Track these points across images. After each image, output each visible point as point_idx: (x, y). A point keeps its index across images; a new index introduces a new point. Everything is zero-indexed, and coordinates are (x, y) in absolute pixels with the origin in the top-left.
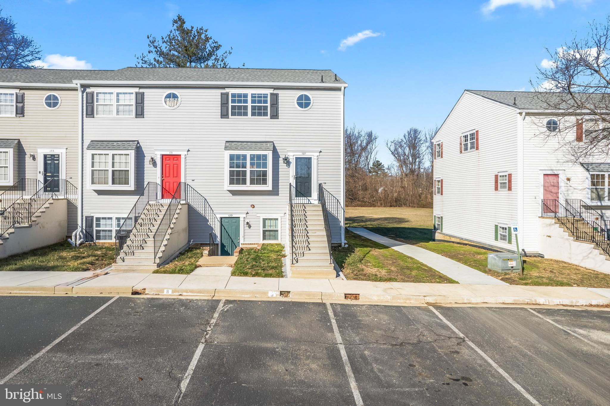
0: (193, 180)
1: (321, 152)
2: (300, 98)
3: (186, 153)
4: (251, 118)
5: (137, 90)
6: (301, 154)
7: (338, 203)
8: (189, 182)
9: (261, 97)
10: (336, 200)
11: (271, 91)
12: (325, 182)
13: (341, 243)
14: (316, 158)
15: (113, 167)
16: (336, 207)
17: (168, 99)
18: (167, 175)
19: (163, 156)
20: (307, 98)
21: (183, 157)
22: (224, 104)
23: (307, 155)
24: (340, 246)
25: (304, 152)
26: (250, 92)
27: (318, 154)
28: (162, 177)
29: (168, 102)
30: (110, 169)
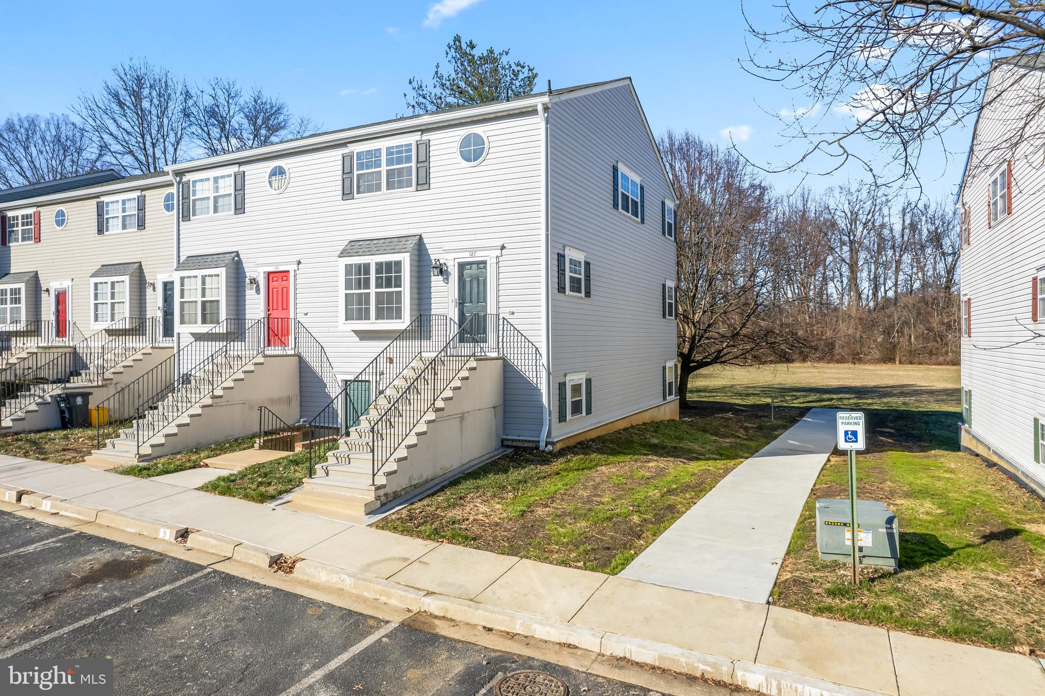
0: (306, 314)
1: (503, 248)
2: (466, 142)
3: (295, 267)
4: (385, 194)
5: (235, 169)
6: (467, 254)
7: (538, 355)
8: (301, 317)
9: (401, 152)
10: (534, 349)
11: (416, 137)
12: (512, 310)
13: (539, 442)
14: (494, 260)
15: (203, 295)
16: (534, 364)
17: (274, 178)
18: (275, 307)
19: (269, 273)
20: (479, 140)
21: (292, 274)
22: (347, 173)
23: (479, 256)
24: (537, 448)
25: (473, 251)
26: (383, 145)
27: (498, 253)
28: (269, 310)
29: (275, 184)
30: (200, 299)
